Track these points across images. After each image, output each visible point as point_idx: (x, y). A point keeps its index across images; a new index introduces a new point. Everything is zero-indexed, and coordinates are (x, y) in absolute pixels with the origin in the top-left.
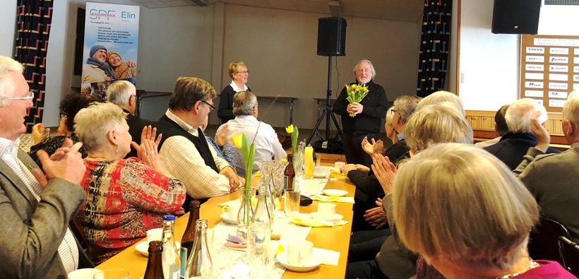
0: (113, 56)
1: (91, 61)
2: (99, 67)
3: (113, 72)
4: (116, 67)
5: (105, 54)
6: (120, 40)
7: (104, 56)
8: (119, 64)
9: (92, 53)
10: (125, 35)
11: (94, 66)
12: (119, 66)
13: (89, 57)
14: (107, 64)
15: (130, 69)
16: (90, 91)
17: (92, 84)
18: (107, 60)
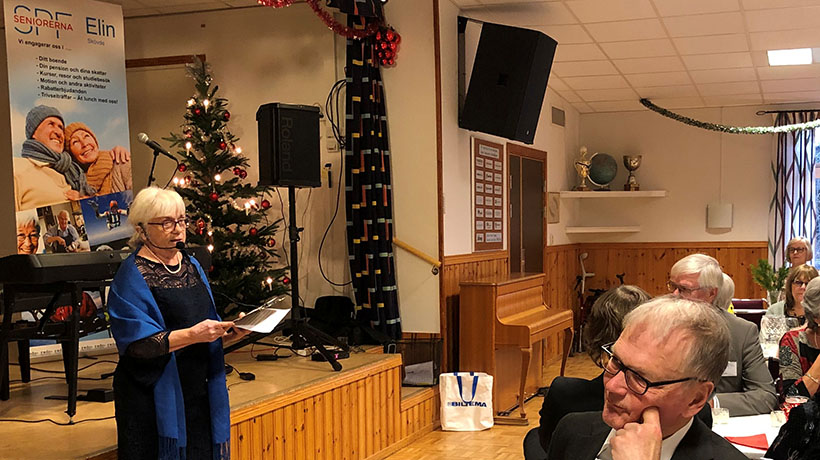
0: (79, 134)
1: (32, 149)
2: (52, 166)
3: (83, 179)
4: (88, 164)
5: (60, 131)
6: (91, 92)
7: (59, 136)
8: (92, 157)
9: (31, 130)
10: (99, 79)
11: (40, 163)
12: (95, 162)
13: (25, 138)
14: (67, 157)
15: (117, 168)
16: (37, 228)
17: (38, 209)
18: (67, 148)
